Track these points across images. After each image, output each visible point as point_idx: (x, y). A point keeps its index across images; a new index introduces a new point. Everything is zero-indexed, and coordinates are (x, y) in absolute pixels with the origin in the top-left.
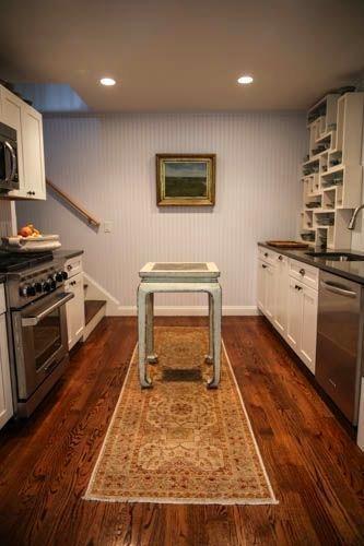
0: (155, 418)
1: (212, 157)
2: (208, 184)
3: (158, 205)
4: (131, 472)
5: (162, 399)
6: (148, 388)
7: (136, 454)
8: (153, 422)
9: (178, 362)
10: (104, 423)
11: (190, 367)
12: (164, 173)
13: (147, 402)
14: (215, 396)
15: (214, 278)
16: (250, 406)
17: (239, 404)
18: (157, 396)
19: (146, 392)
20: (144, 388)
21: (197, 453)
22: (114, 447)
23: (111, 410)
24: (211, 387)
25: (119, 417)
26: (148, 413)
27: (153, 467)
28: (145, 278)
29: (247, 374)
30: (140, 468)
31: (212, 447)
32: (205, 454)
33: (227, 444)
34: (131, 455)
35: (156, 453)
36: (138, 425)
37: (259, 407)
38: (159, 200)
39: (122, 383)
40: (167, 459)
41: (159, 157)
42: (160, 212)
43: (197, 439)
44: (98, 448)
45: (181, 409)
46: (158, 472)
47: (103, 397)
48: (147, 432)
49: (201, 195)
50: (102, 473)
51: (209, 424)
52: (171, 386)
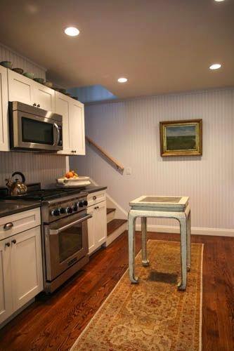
0: (132, 307)
1: (199, 121)
2: (197, 140)
3: (161, 156)
4: (102, 343)
5: (142, 293)
6: (136, 283)
7: (110, 331)
8: (130, 309)
9: (163, 267)
10: (98, 304)
11: (170, 272)
12: (165, 135)
13: (131, 294)
14: (181, 297)
16: (207, 309)
17: (198, 306)
18: (139, 291)
19: (133, 286)
20: (132, 283)
21: (152, 341)
22: (98, 323)
23: (106, 296)
24: (181, 290)
25: (108, 302)
26: (129, 302)
27: (117, 343)
28: (134, 207)
29: (214, 283)
30: (108, 342)
31: (166, 338)
32: (157, 342)
33: (177, 337)
34: (106, 331)
35: (124, 333)
36: (119, 309)
37: (214, 312)
38: (162, 152)
39: (120, 277)
40: (130, 338)
41: (162, 124)
42: (163, 160)
43: (156, 328)
44: (88, 321)
45: (153, 303)
46: (120, 347)
47: (104, 286)
48: (123, 315)
49: (192, 148)
50: (84, 340)
51: (169, 318)
52: (151, 284)
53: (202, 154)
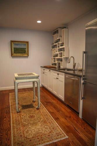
0: (25, 121)
1: (27, 42)
3: (12, 56)
4: (24, 140)
5: (25, 115)
6: (19, 112)
7: (24, 134)
8: (25, 123)
9: (25, 103)
10: (9, 126)
11: (29, 104)
12: (13, 46)
13: (20, 117)
14: (40, 111)
15: (37, 77)
16: (50, 112)
17: (47, 112)
18: (23, 114)
19: (19, 113)
20: (18, 112)
21: (42, 129)
22: (16, 133)
23: (10, 121)
24: (38, 109)
25: (13, 123)
26: (22, 120)
27: (31, 137)
28: (17, 78)
29: (46, 103)
30: (27, 138)
31: (46, 127)
32: (44, 129)
33: (49, 124)
34: (22, 134)
35: (30, 132)
36: (20, 124)
37: (53, 112)
38: (12, 54)
39: (10, 112)
40: (34, 133)
42: (12, 58)
43: (40, 125)
44: (10, 135)
45: (32, 117)
46: (33, 138)
47: (5, 118)
48: (24, 126)
49: (25, 53)
50: (15, 143)
51: (42, 120)
52: (25, 110)
53: (28, 56)
